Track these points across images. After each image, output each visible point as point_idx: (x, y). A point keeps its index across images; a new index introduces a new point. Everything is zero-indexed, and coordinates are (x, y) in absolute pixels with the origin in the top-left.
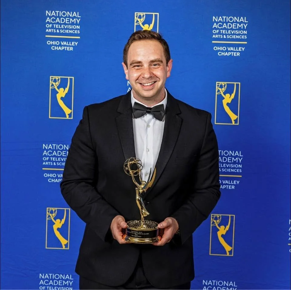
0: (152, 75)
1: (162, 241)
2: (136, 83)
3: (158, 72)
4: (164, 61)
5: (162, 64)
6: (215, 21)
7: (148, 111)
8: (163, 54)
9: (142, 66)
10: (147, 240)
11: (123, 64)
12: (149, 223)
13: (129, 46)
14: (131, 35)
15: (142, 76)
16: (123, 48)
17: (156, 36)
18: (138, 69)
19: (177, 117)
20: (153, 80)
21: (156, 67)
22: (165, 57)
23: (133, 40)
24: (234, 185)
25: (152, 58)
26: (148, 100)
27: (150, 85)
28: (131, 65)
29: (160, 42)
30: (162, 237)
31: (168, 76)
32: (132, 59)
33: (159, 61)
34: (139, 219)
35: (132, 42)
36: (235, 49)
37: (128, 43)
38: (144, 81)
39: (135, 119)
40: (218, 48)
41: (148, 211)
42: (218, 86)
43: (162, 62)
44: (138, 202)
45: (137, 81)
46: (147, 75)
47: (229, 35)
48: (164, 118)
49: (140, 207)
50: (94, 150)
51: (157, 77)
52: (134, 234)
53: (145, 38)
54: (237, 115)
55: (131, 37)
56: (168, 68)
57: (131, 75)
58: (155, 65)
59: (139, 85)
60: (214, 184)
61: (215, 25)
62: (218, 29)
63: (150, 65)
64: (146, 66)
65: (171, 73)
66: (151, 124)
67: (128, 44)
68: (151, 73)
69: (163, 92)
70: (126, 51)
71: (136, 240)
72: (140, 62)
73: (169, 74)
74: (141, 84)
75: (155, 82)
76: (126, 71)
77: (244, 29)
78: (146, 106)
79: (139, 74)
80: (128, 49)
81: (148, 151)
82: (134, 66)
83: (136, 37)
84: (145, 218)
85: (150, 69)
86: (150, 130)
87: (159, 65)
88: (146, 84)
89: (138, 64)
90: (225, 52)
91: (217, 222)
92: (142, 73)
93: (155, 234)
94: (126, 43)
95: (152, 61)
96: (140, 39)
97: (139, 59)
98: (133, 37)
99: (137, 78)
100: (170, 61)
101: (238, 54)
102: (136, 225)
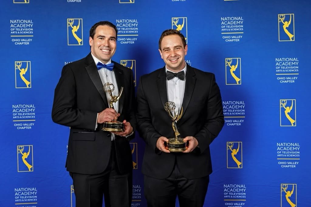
0: (176, 55)
1: (188, 150)
2: (167, 60)
3: (180, 53)
4: (183, 46)
5: (181, 48)
6: (223, 20)
7: (176, 75)
8: (181, 42)
9: (170, 50)
10: (180, 150)
11: (159, 50)
12: (180, 139)
13: (162, 39)
14: (162, 33)
15: (170, 56)
16: (159, 41)
17: (176, 32)
18: (167, 52)
19: (193, 77)
20: (177, 57)
21: (178, 50)
22: (183, 43)
23: (163, 36)
24: (240, 123)
25: (175, 45)
26: (175, 69)
27: (176, 61)
28: (163, 50)
29: (180, 35)
30: (188, 147)
31: (185, 55)
32: (164, 47)
33: (179, 46)
34: (175, 137)
35: (163, 37)
36: (236, 37)
37: (161, 37)
38: (172, 59)
39: (168, 81)
40: (225, 37)
41: (180, 133)
42: (227, 61)
43: (181, 47)
44: (174, 127)
45: (168, 59)
46: (173, 55)
47: (232, 28)
48: (185, 79)
49: (175, 130)
50: (146, 101)
51: (179, 56)
52: (171, 146)
53: (170, 34)
54: (240, 78)
55: (162, 34)
56: (185, 50)
57: (165, 55)
58: (177, 49)
59: (169, 61)
60: (219, 115)
61: (223, 23)
62: (225, 25)
63: (174, 49)
64: (172, 49)
65: (187, 53)
66: (177, 83)
67: (161, 39)
68: (175, 53)
69: (183, 64)
70: (160, 42)
71: (174, 150)
72: (168, 48)
73: (186, 53)
74: (170, 60)
75: (178, 58)
76: (161, 54)
77: (241, 25)
78: (174, 73)
79: (168, 55)
80: (161, 41)
81: (177, 98)
82: (165, 51)
83: (165, 34)
84: (178, 136)
85: (174, 51)
86: (177, 86)
87: (180, 48)
88: (173, 60)
89: (168, 49)
90: (230, 39)
91: (231, 147)
92: (170, 54)
93: (184, 146)
94: (160, 38)
95: (175, 47)
96: (167, 35)
97: (168, 46)
98: (163, 34)
99: (167, 57)
100: (186, 46)
101: (238, 40)
102: (173, 141)
